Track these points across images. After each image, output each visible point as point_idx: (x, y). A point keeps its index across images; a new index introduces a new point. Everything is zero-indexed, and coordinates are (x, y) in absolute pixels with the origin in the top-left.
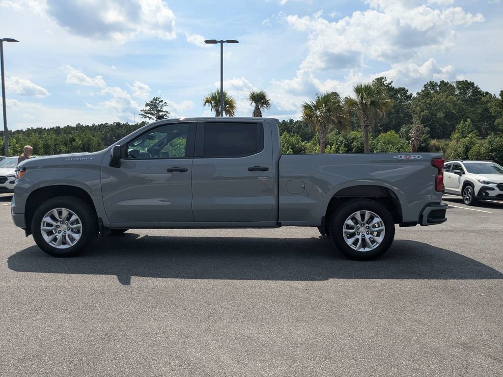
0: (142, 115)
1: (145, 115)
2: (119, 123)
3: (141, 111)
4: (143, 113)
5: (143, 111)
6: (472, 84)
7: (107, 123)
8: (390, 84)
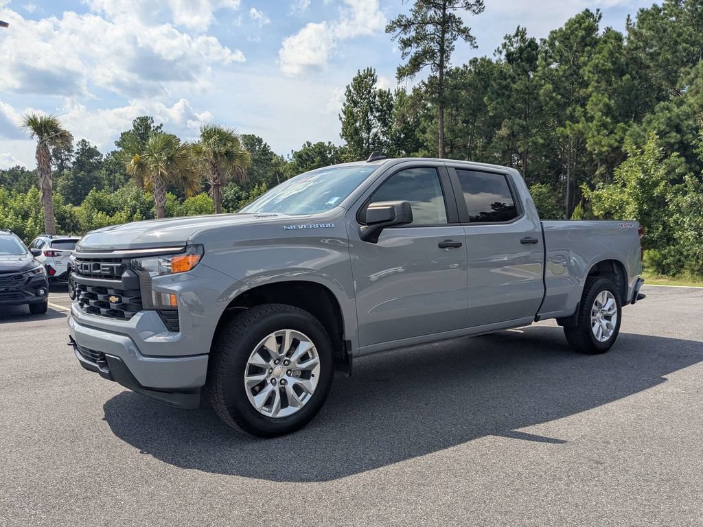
6: (260, 141)
8: (160, 128)
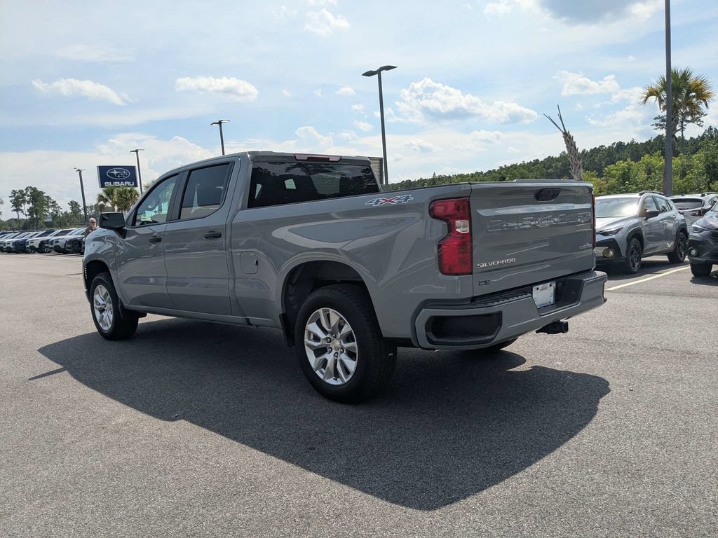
0: (657, 125)
1: (660, 125)
2: (621, 143)
3: (656, 118)
4: (658, 121)
5: (660, 118)
7: (602, 146)
